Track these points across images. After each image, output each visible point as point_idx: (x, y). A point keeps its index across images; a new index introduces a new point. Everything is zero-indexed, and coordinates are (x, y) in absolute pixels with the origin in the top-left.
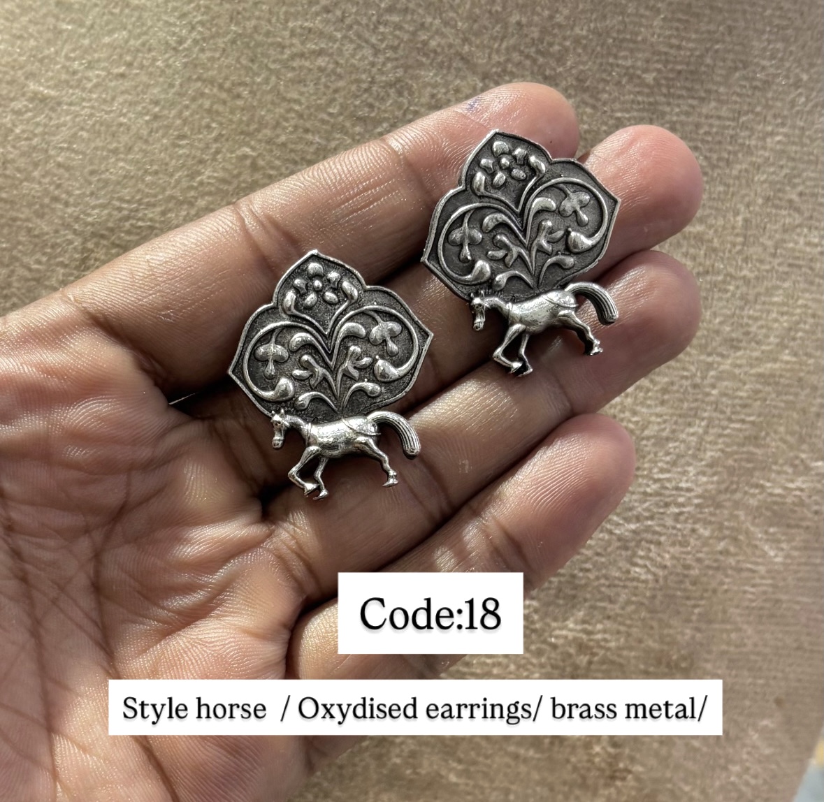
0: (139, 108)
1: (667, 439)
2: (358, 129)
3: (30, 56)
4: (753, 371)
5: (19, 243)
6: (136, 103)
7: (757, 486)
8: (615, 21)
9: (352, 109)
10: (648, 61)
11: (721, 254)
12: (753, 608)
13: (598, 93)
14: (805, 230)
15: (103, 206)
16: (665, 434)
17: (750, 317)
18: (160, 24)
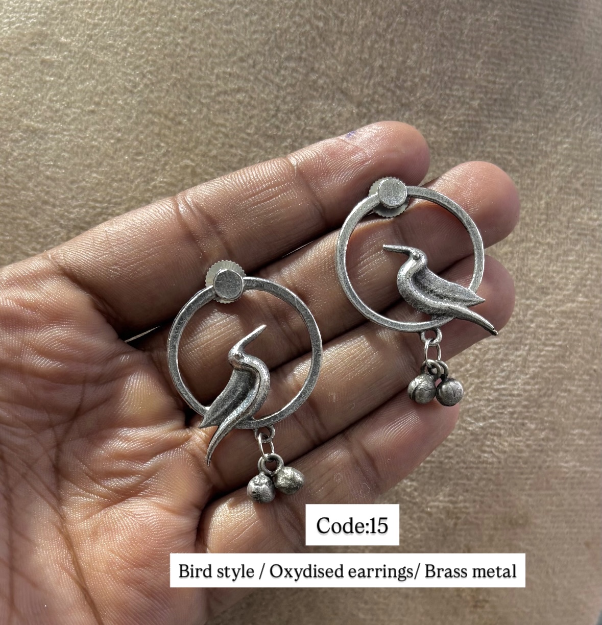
0: (106, 134)
1: (502, 360)
2: (269, 144)
3: (23, 100)
4: (558, 309)
5: (19, 236)
6: (105, 131)
7: (565, 391)
8: (449, 64)
9: (264, 129)
10: (473, 92)
11: (532, 228)
12: (567, 478)
13: (439, 115)
14: (588, 210)
15: (81, 206)
16: (500, 357)
17: (554, 271)
18: (120, 74)
